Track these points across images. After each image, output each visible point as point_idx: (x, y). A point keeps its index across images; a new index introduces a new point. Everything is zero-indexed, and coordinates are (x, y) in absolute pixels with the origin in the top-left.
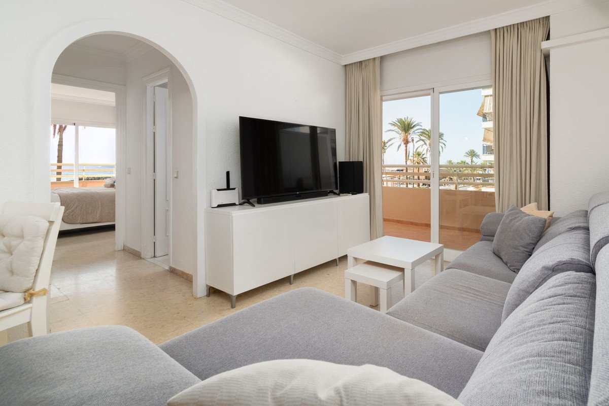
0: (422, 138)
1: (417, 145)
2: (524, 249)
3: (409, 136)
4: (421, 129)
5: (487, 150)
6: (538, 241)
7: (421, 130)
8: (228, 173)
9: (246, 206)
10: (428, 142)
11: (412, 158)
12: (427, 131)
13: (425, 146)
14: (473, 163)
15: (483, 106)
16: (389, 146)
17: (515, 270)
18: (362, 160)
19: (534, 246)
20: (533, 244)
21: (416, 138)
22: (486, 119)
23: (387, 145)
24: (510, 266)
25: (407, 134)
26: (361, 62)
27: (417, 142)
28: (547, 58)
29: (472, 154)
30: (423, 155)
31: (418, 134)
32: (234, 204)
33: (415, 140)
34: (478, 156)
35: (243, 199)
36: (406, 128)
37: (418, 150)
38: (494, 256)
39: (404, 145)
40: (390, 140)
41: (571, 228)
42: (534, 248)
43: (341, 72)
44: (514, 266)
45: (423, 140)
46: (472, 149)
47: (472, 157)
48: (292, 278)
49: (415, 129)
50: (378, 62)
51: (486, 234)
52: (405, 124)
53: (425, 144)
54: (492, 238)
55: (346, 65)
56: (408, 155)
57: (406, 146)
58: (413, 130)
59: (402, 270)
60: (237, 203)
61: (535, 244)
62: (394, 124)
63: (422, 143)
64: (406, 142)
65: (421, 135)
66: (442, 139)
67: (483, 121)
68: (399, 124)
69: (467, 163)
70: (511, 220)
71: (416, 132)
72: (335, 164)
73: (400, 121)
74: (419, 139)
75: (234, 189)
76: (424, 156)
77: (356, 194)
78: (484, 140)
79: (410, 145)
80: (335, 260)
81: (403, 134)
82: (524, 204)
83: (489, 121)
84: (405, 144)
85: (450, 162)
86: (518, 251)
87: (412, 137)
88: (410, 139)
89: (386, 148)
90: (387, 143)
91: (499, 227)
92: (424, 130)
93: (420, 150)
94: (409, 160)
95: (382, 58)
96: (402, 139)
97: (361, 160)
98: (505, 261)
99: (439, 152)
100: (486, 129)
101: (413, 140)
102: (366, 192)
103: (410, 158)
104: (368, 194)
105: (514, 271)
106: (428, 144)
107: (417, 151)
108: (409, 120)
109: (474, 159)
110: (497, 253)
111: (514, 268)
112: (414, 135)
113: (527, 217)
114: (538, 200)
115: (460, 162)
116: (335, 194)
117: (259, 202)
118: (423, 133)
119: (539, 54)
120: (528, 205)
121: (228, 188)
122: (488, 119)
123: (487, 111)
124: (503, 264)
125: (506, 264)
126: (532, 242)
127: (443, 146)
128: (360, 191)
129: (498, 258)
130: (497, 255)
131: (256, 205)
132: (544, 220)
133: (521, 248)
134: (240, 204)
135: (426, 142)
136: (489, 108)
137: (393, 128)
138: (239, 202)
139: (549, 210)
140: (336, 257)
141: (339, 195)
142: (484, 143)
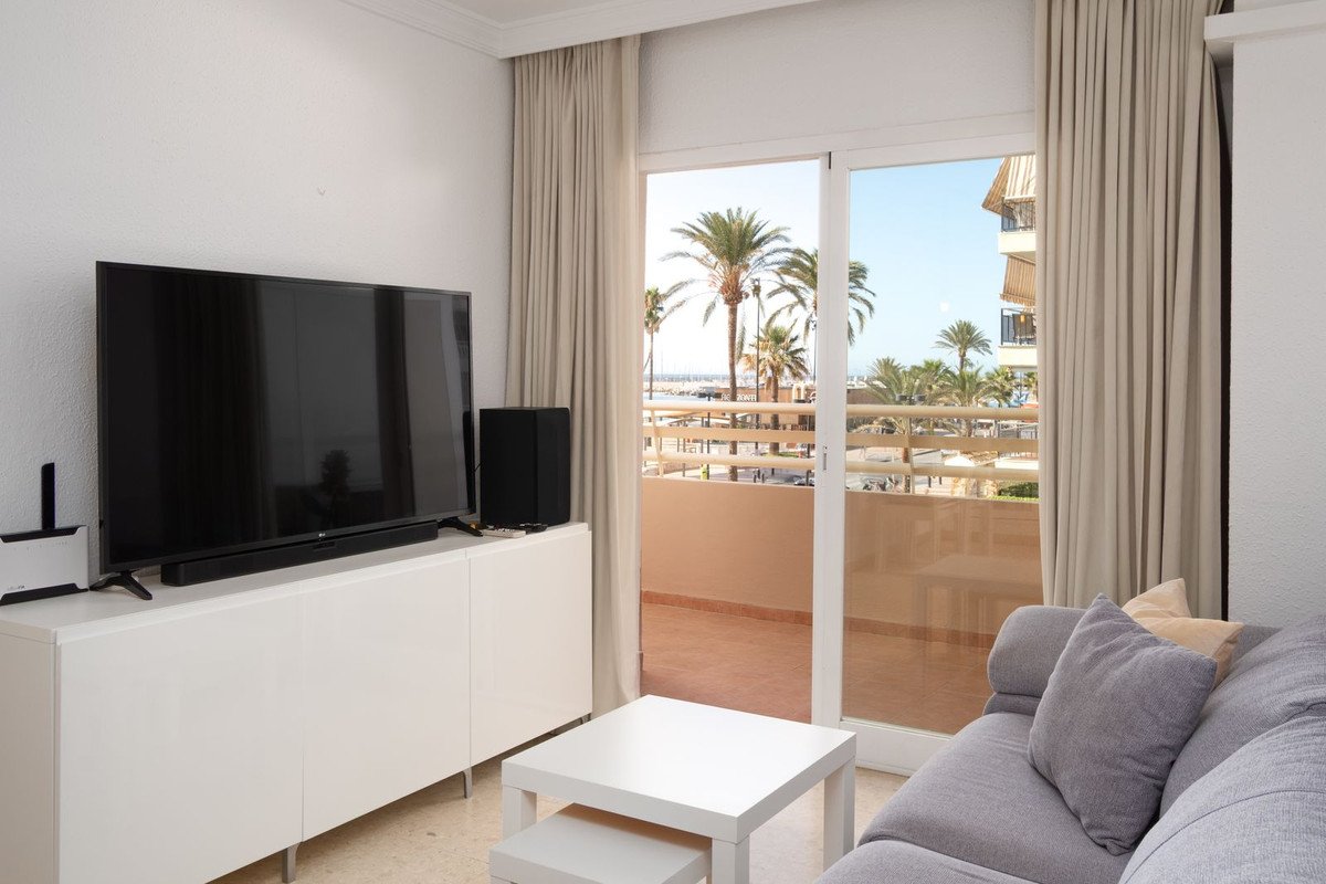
0: (789, 280)
1: (772, 305)
2: (1139, 767)
3: (743, 275)
4: (787, 250)
5: (1018, 329)
6: (1186, 740)
7: (790, 255)
8: (48, 472)
9: (119, 597)
10: (809, 296)
11: (753, 351)
12: (810, 259)
13: (799, 308)
14: (968, 370)
15: (1002, 178)
16: (672, 310)
17: (1108, 843)
18: (566, 405)
19: (1172, 757)
20: (1171, 749)
21: (769, 281)
22: (1015, 220)
23: (667, 304)
24: (1091, 827)
25: (735, 268)
26: (569, 52)
27: (771, 295)
28: (1222, 69)
29: (965, 337)
30: (793, 340)
31: (776, 267)
32: (70, 589)
33: (765, 290)
34: (983, 345)
35: (104, 570)
36: (736, 247)
37: (777, 323)
38: (1036, 778)
39: (727, 308)
40: (675, 289)
41: (1301, 704)
42: (1173, 763)
43: (496, 85)
44: (1102, 827)
45: (793, 290)
46: (965, 319)
47: (965, 348)
48: (291, 858)
49: (766, 248)
50: (630, 54)
51: (1007, 689)
52: (729, 232)
53: (802, 301)
54: (1031, 701)
55: (513, 60)
56: (737, 340)
57: (733, 312)
58: (756, 255)
59: (702, 843)
60: (82, 585)
61: (1178, 749)
62: (694, 235)
63: (789, 298)
64: (734, 295)
65: (788, 272)
66: (860, 286)
67: (1003, 229)
68: (709, 233)
69: (947, 371)
70: (1097, 657)
71: (769, 259)
72: (468, 417)
73: (714, 222)
74: (779, 286)
75: (71, 531)
76: (796, 345)
77: (543, 529)
78: (1008, 294)
79: (747, 307)
80: (462, 774)
81: (721, 270)
82: (1138, 586)
83: (1024, 228)
84: (727, 301)
85: (887, 365)
86: (1118, 773)
87: (755, 277)
88: (747, 287)
89: (660, 314)
90: (666, 296)
91: (1053, 677)
92: (799, 252)
93: (782, 322)
94: (743, 360)
95: (646, 39)
96: (720, 284)
97: (562, 402)
98: (1071, 804)
99: (850, 331)
100: (1012, 256)
101: (757, 290)
102: (581, 519)
103: (747, 350)
104: (585, 526)
105: (1104, 847)
106: (809, 302)
107: (774, 325)
108: (745, 218)
109: (971, 354)
110: (1044, 770)
111: (1104, 833)
112: (762, 272)
113: (1149, 651)
114: (1187, 571)
115: (922, 365)
116: (464, 528)
117: (172, 578)
118: (795, 263)
119: (1195, 56)
120: (1153, 591)
121: (49, 528)
122: (1020, 223)
123: (1018, 196)
124: (1064, 815)
125: (1076, 816)
126: (1167, 742)
127: (864, 309)
128: (560, 516)
129: (1047, 791)
130: (1045, 776)
131: (159, 592)
132: (1208, 666)
133: (1127, 763)
134: (93, 588)
135: (803, 294)
136: (1024, 180)
137: (687, 245)
138: (89, 580)
139: (1225, 617)
140: (464, 765)
141: (476, 533)
142: (1006, 304)
